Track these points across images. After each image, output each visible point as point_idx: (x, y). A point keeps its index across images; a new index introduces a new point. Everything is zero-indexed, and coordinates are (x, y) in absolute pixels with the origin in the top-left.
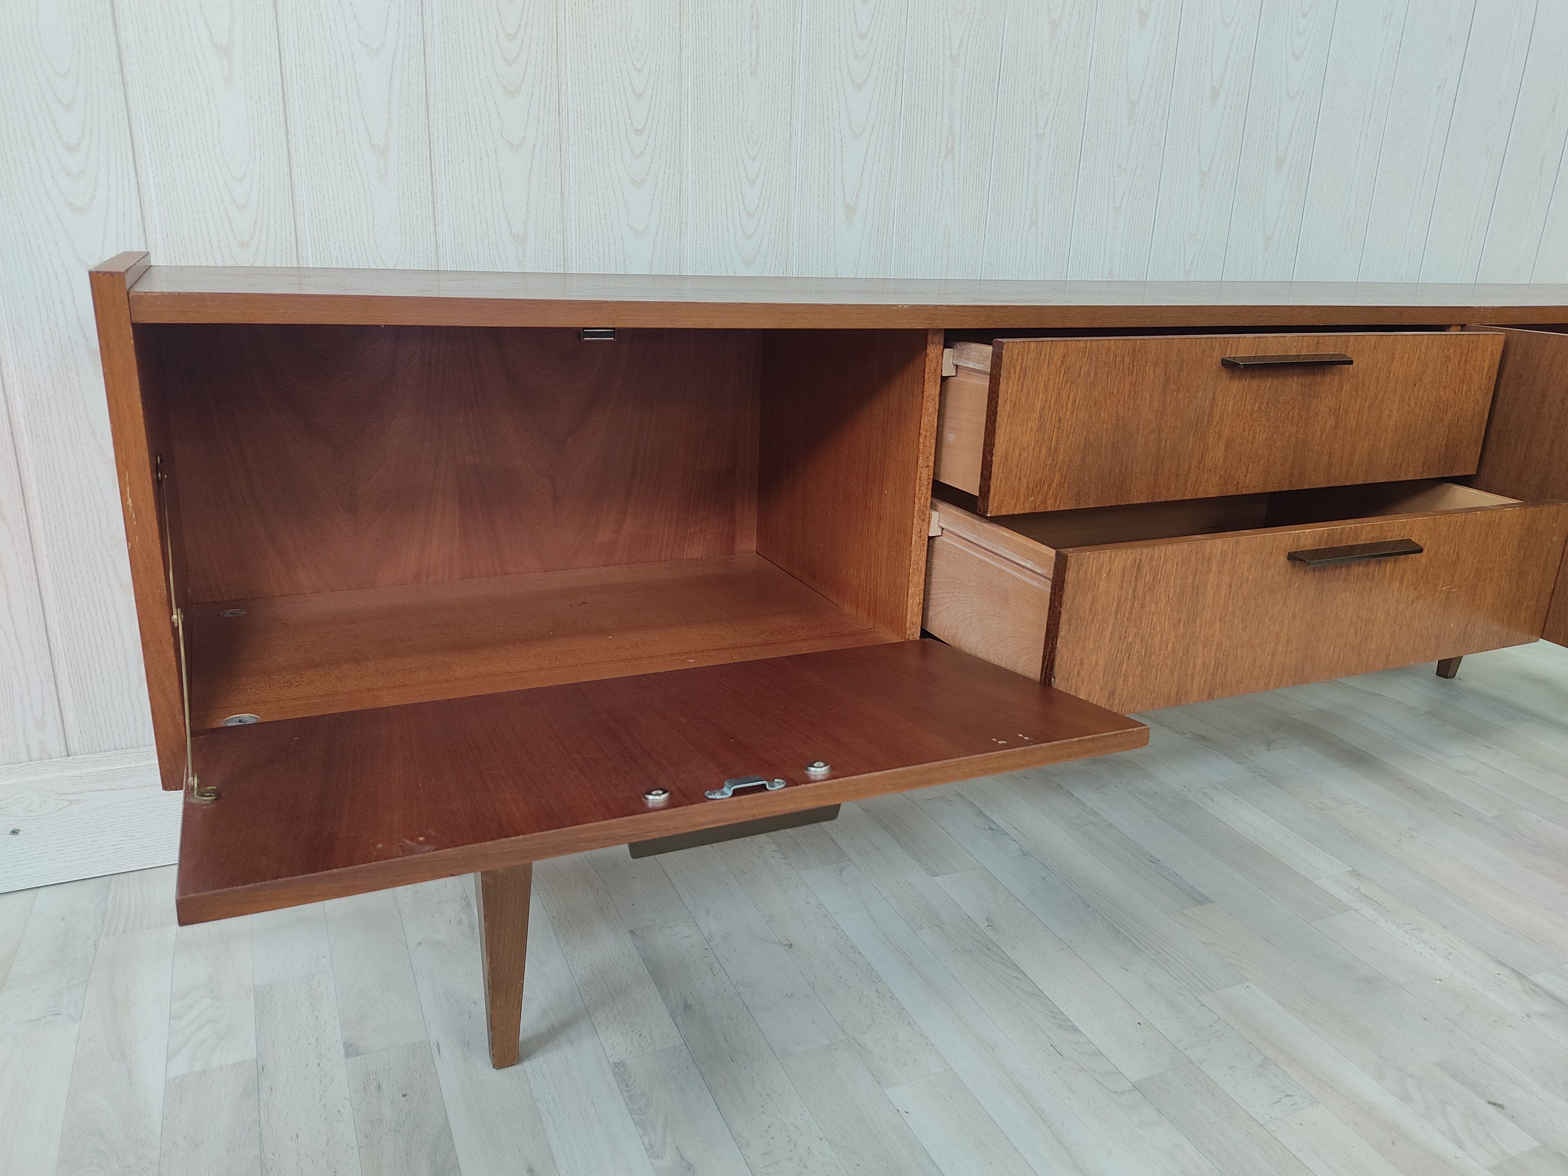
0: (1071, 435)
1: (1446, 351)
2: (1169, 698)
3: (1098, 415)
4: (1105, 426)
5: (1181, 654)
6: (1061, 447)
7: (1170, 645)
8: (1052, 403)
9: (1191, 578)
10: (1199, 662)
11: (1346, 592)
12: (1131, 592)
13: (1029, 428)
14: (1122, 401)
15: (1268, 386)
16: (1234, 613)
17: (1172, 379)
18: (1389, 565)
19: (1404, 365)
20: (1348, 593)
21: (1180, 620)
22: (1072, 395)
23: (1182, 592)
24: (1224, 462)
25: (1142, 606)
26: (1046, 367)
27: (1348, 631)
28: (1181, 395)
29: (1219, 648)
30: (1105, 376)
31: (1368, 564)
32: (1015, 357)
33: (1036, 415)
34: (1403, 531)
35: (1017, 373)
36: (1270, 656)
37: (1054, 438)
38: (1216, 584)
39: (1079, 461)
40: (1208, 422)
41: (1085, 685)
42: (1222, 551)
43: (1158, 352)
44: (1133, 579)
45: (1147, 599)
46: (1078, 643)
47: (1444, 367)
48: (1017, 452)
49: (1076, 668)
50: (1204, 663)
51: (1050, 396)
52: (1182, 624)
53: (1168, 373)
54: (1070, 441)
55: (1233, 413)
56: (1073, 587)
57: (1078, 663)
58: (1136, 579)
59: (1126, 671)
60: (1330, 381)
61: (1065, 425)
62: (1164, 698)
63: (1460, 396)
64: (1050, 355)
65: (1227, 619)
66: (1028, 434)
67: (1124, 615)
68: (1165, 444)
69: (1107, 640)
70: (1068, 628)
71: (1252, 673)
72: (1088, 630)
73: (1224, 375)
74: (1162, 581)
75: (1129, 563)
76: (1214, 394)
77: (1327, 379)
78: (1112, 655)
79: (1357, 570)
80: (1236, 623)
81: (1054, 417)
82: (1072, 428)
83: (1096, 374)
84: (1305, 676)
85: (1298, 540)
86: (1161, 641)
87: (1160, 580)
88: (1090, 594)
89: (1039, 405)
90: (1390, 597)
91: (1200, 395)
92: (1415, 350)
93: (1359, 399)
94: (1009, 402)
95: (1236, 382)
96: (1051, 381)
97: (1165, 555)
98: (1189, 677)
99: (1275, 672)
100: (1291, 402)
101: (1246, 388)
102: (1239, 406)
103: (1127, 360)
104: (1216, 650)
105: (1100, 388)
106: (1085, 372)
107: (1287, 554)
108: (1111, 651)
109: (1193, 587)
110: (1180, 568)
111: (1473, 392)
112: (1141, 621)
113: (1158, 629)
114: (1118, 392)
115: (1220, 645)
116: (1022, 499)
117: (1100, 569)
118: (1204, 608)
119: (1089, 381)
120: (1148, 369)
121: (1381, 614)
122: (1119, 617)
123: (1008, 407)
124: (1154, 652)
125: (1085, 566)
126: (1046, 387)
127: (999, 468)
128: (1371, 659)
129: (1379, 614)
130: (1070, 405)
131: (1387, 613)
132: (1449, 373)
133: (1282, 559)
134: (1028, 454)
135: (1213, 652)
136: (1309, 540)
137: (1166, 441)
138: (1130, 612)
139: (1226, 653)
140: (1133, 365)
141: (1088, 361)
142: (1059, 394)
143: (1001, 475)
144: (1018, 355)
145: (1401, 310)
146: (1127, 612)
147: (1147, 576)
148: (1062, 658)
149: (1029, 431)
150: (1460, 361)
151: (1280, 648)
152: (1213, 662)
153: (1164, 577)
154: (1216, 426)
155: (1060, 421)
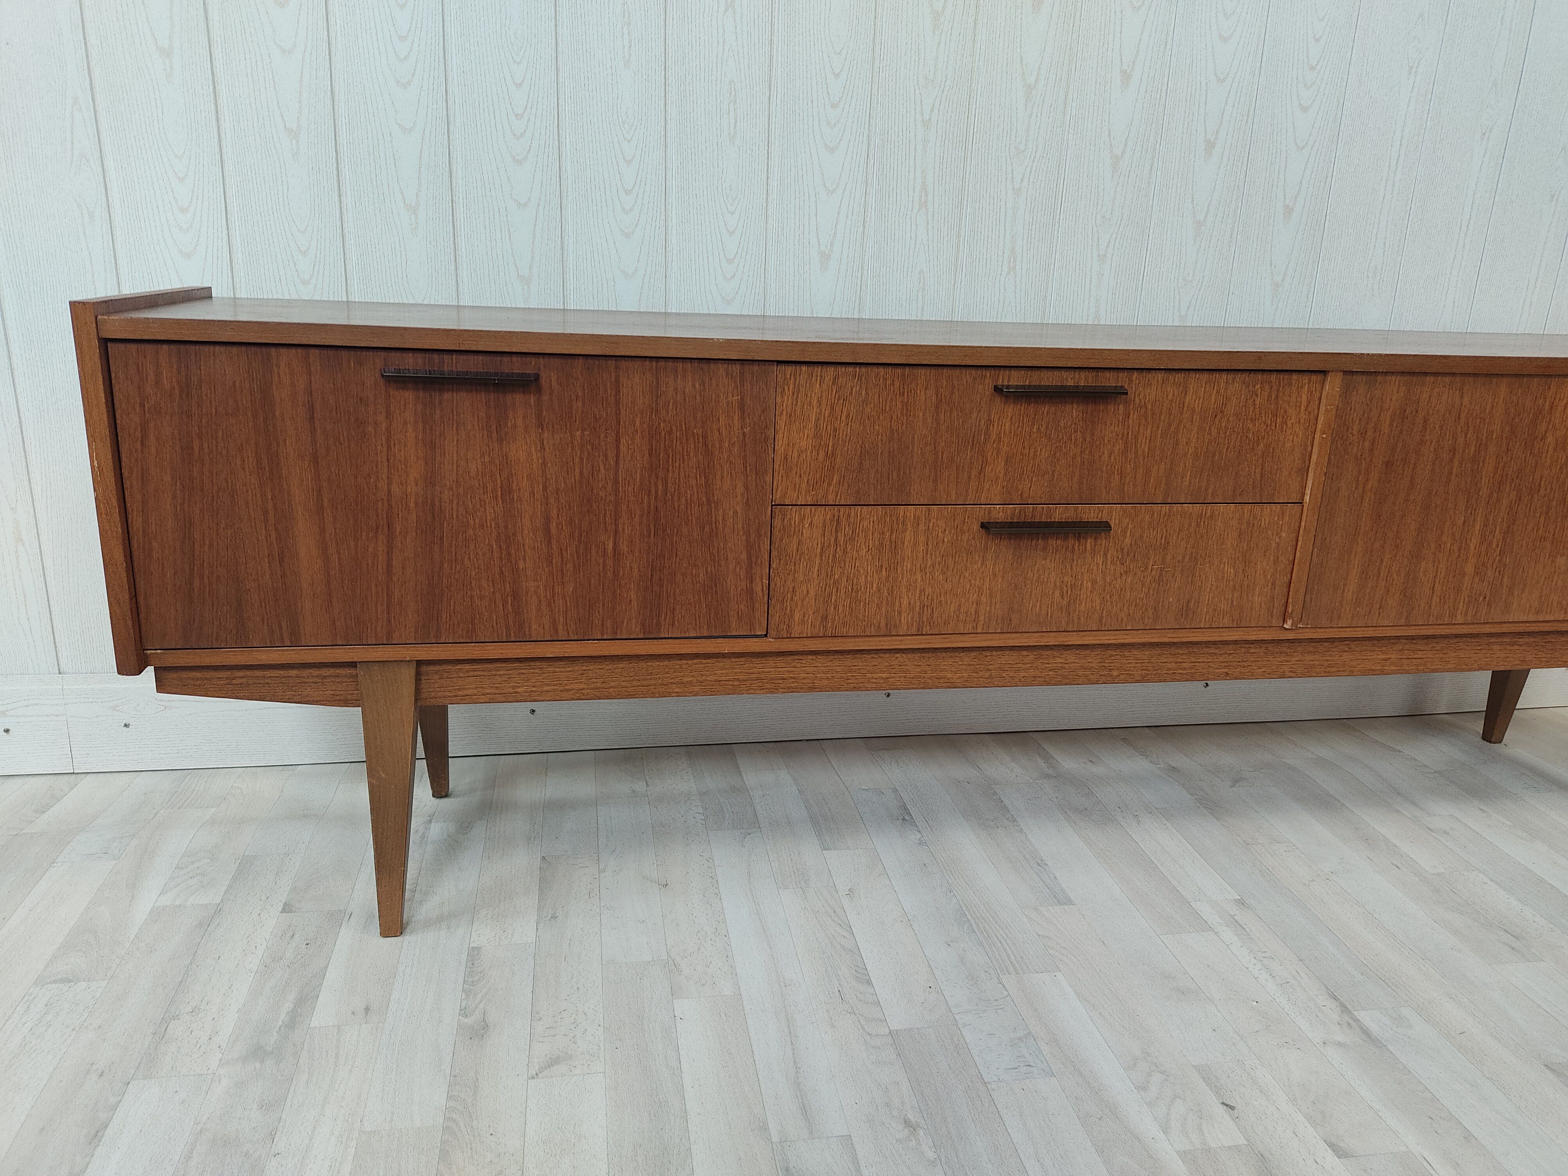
0: (847, 443)
1: (1251, 387)
2: (879, 627)
3: (872, 428)
4: (880, 437)
5: (886, 593)
6: (838, 452)
7: (875, 585)
8: (826, 416)
9: (888, 534)
10: (905, 602)
11: (1046, 560)
12: (833, 540)
13: (806, 435)
14: (895, 417)
15: (1046, 411)
16: (933, 566)
17: (943, 400)
18: (1089, 541)
19: (1200, 398)
20: (1048, 560)
21: (882, 566)
22: (845, 410)
23: (881, 544)
24: (1005, 474)
25: (845, 552)
26: (818, 385)
27: (1053, 593)
28: (955, 414)
29: (923, 593)
30: (877, 395)
31: (1066, 538)
32: (788, 376)
33: (811, 425)
34: (1100, 515)
35: (791, 390)
36: (975, 605)
37: (831, 444)
38: (912, 541)
39: (856, 464)
40: (985, 439)
41: (799, 608)
42: (915, 516)
43: (928, 378)
44: (834, 530)
45: (849, 547)
46: (789, 574)
47: (1250, 402)
48: (796, 454)
49: (789, 594)
50: (910, 604)
51: (823, 410)
52: (884, 570)
53: (939, 395)
54: (846, 448)
55: (1010, 433)
56: (779, 531)
57: (791, 590)
58: (837, 531)
59: (836, 601)
60: (1115, 411)
61: (841, 434)
62: (875, 627)
63: (1273, 428)
64: (821, 377)
65: (927, 570)
66: (805, 440)
67: (829, 557)
68: (942, 456)
69: (815, 575)
70: (778, 562)
71: (958, 616)
72: (797, 566)
73: (998, 399)
74: (861, 535)
75: (828, 518)
76: (989, 416)
77: (1111, 408)
78: (822, 587)
79: (1053, 542)
80: (936, 574)
81: (829, 427)
82: (848, 437)
83: (867, 393)
84: (1013, 626)
85: (989, 513)
86: (866, 582)
87: (859, 533)
88: (795, 537)
89: (814, 417)
90: (1095, 568)
91: (974, 415)
92: (1213, 385)
93: (1150, 427)
94: (785, 413)
95: (1012, 406)
96: (824, 397)
97: (861, 515)
98: (896, 613)
99: (982, 618)
100: (1073, 426)
101: (1022, 412)
102: (1016, 427)
103: (897, 384)
104: (920, 594)
105: (872, 406)
106: (856, 392)
107: (980, 523)
108: (819, 584)
109: (891, 542)
110: (876, 526)
111: (1289, 425)
112: (845, 564)
113: (862, 571)
114: (891, 410)
115: (922, 591)
116: (803, 492)
117: (802, 520)
118: (904, 559)
119: (861, 399)
120: (919, 392)
121: (1087, 582)
122: (824, 558)
123: (784, 417)
124: (861, 589)
125: (788, 517)
126: (819, 402)
127: (780, 465)
128: (1082, 619)
129: (1085, 582)
130: (843, 418)
131: (1094, 582)
132: (1258, 406)
133: (976, 527)
134: (806, 456)
135: (917, 595)
136: (1001, 514)
137: (942, 453)
138: (834, 556)
139: (930, 598)
140: (904, 388)
141: (859, 382)
142: (832, 408)
143: (782, 472)
144: (791, 375)
145: (1260, 355)
146: (831, 556)
147: (847, 529)
148: (776, 585)
149: (805, 437)
150: (1270, 396)
151: (983, 599)
152: (918, 604)
153: (862, 531)
154: (994, 443)
155: (835, 430)
